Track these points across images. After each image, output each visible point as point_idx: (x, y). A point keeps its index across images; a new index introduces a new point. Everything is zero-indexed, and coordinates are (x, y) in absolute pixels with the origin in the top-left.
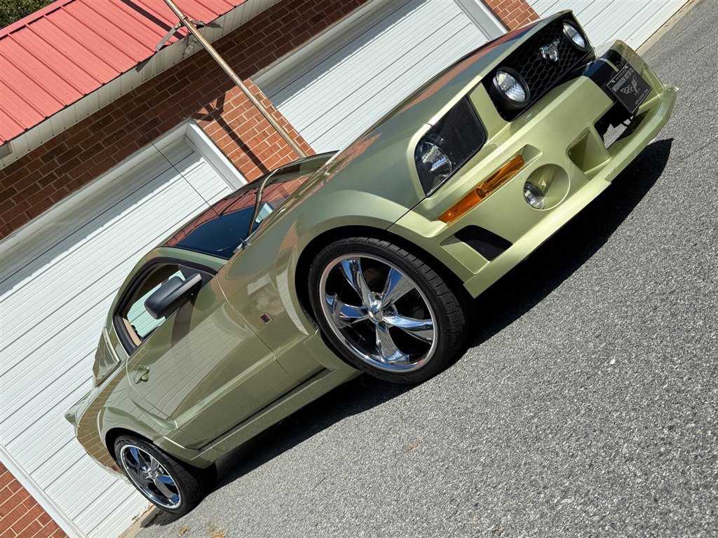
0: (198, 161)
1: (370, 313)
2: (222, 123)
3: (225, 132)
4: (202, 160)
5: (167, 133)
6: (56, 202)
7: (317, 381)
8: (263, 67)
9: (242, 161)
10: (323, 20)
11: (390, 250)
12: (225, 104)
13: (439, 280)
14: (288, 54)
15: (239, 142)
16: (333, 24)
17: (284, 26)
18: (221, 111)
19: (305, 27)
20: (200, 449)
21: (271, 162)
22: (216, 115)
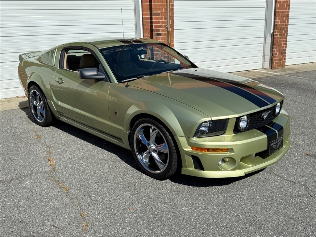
1: (149, 146)
7: (116, 141)
11: (170, 141)
13: (176, 160)
20: (61, 115)
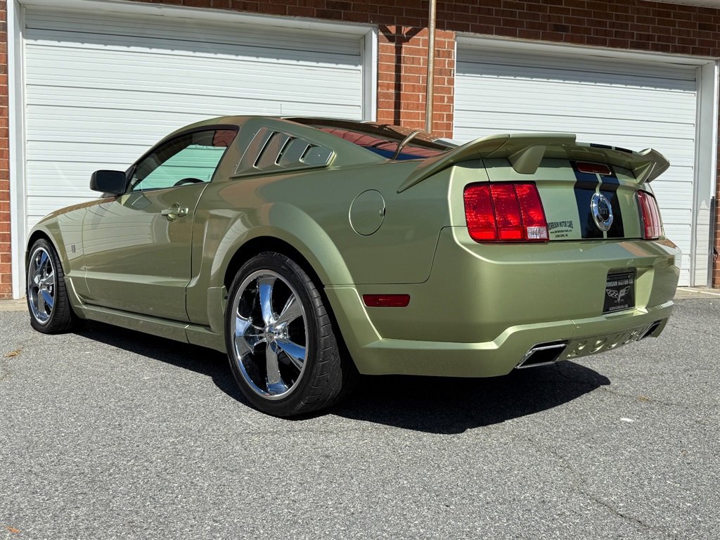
0: (356, 65)
2: (398, 50)
3: (394, 60)
4: (360, 67)
5: (348, 22)
6: (214, 7)
8: (475, 32)
9: (387, 96)
10: (564, 33)
12: (414, 37)
14: (507, 38)
15: (398, 78)
16: (569, 44)
17: (525, 11)
18: (407, 40)
19: (543, 27)
21: (409, 116)
22: (399, 40)
